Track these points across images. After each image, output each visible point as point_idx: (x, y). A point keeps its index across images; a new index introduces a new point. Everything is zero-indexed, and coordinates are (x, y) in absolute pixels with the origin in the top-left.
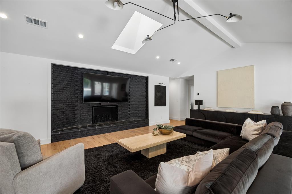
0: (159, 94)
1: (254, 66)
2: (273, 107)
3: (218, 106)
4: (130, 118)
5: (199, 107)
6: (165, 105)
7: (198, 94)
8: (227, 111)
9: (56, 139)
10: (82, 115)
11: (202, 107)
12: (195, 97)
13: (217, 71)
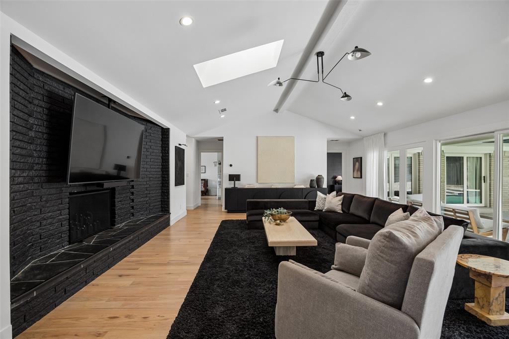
1: (294, 137)
2: (311, 180)
3: (259, 182)
4: (133, 216)
5: (234, 184)
6: (184, 183)
7: (231, 165)
8: (273, 187)
9: (23, 321)
10: (45, 222)
11: (238, 185)
12: (227, 171)
13: (257, 137)
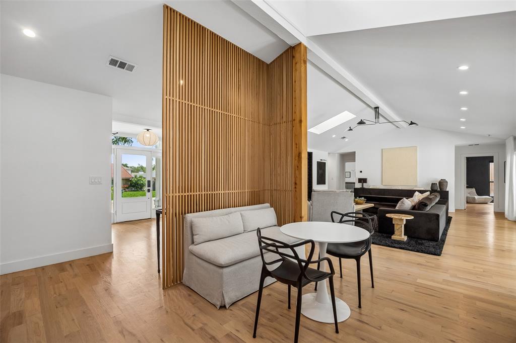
0: (320, 172)
1: (417, 147)
2: (432, 184)
3: (383, 184)
5: (363, 185)
6: (325, 184)
7: (361, 172)
12: (358, 175)
13: (382, 150)
